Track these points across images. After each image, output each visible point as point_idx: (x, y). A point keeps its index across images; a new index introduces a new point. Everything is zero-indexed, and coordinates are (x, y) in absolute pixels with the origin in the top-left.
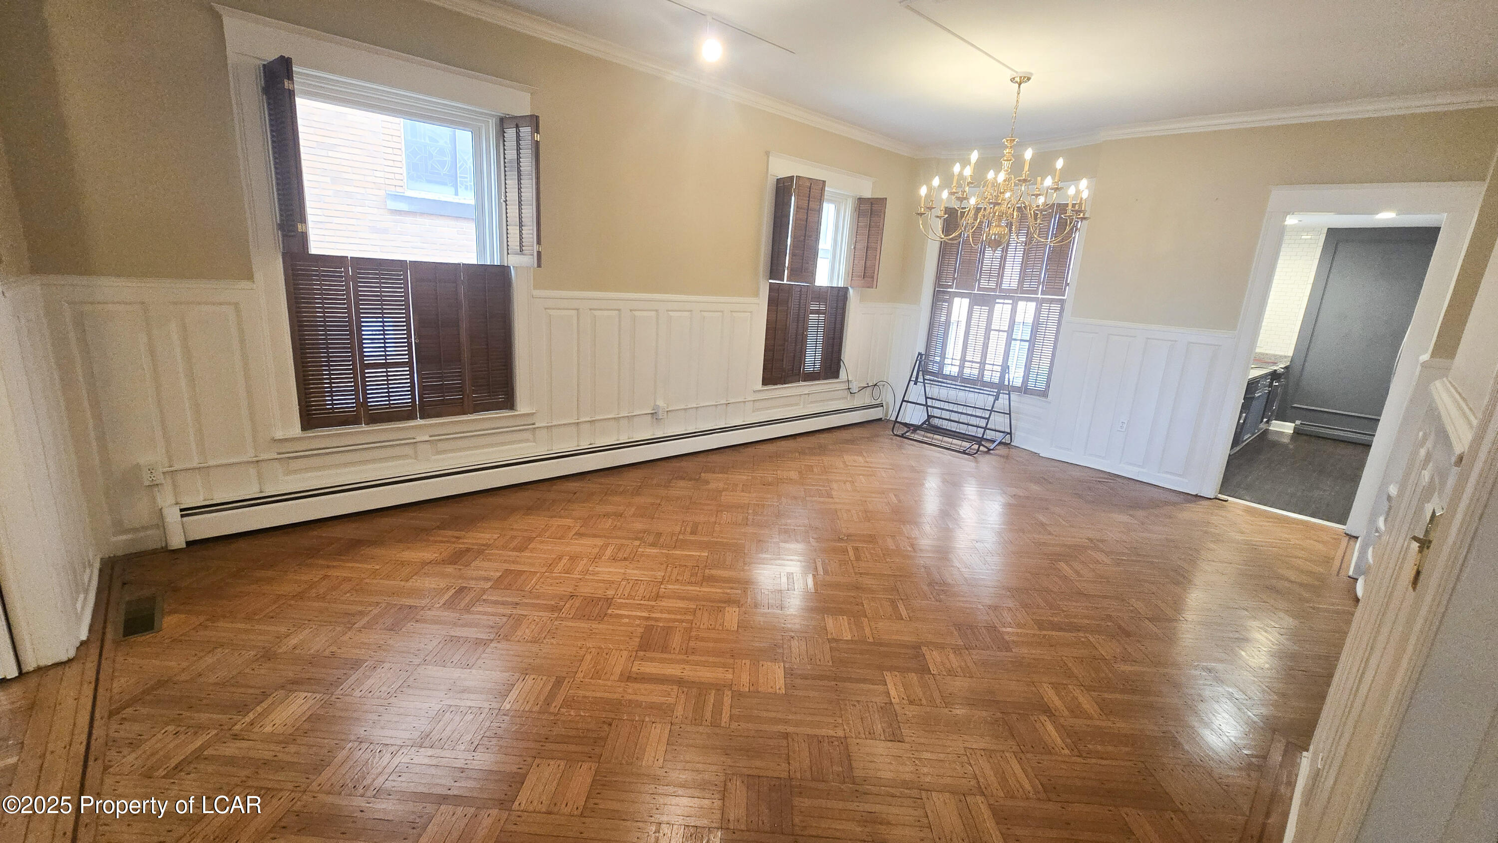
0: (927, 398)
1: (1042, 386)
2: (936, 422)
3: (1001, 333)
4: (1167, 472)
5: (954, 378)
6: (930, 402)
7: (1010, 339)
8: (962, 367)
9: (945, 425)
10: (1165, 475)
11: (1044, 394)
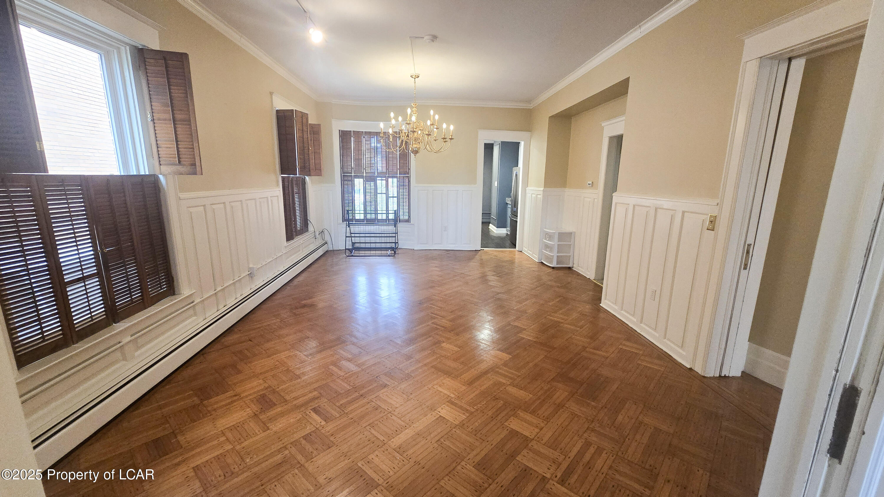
0: (351, 233)
1: (406, 218)
2: (357, 245)
3: (381, 192)
4: (464, 244)
5: (362, 220)
6: (353, 235)
7: (387, 193)
8: (365, 213)
9: (363, 245)
10: (464, 245)
11: (408, 221)
